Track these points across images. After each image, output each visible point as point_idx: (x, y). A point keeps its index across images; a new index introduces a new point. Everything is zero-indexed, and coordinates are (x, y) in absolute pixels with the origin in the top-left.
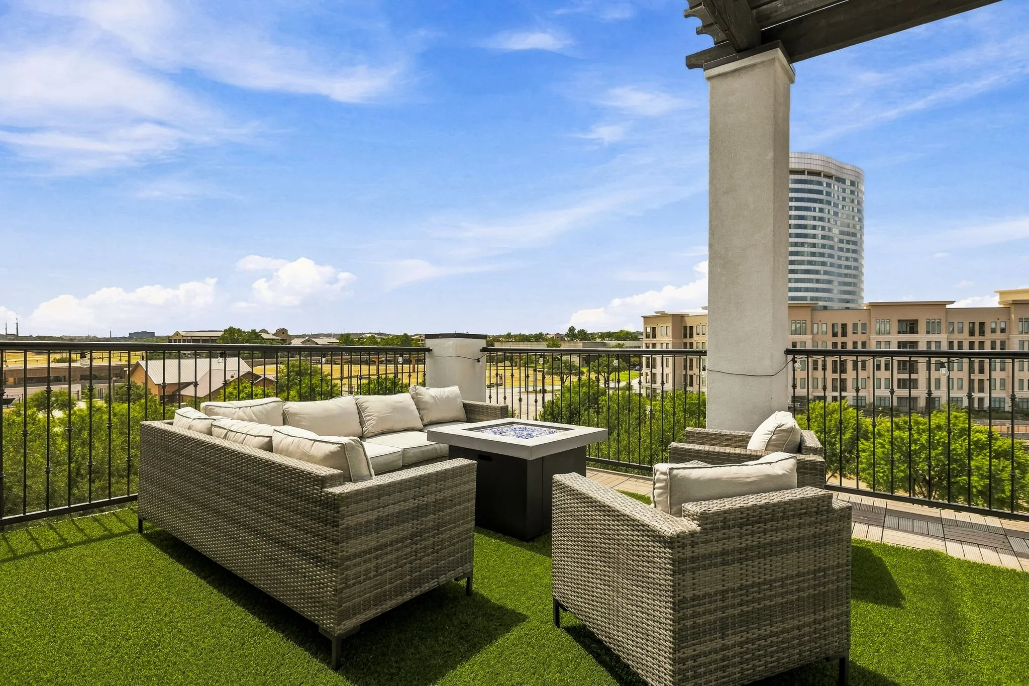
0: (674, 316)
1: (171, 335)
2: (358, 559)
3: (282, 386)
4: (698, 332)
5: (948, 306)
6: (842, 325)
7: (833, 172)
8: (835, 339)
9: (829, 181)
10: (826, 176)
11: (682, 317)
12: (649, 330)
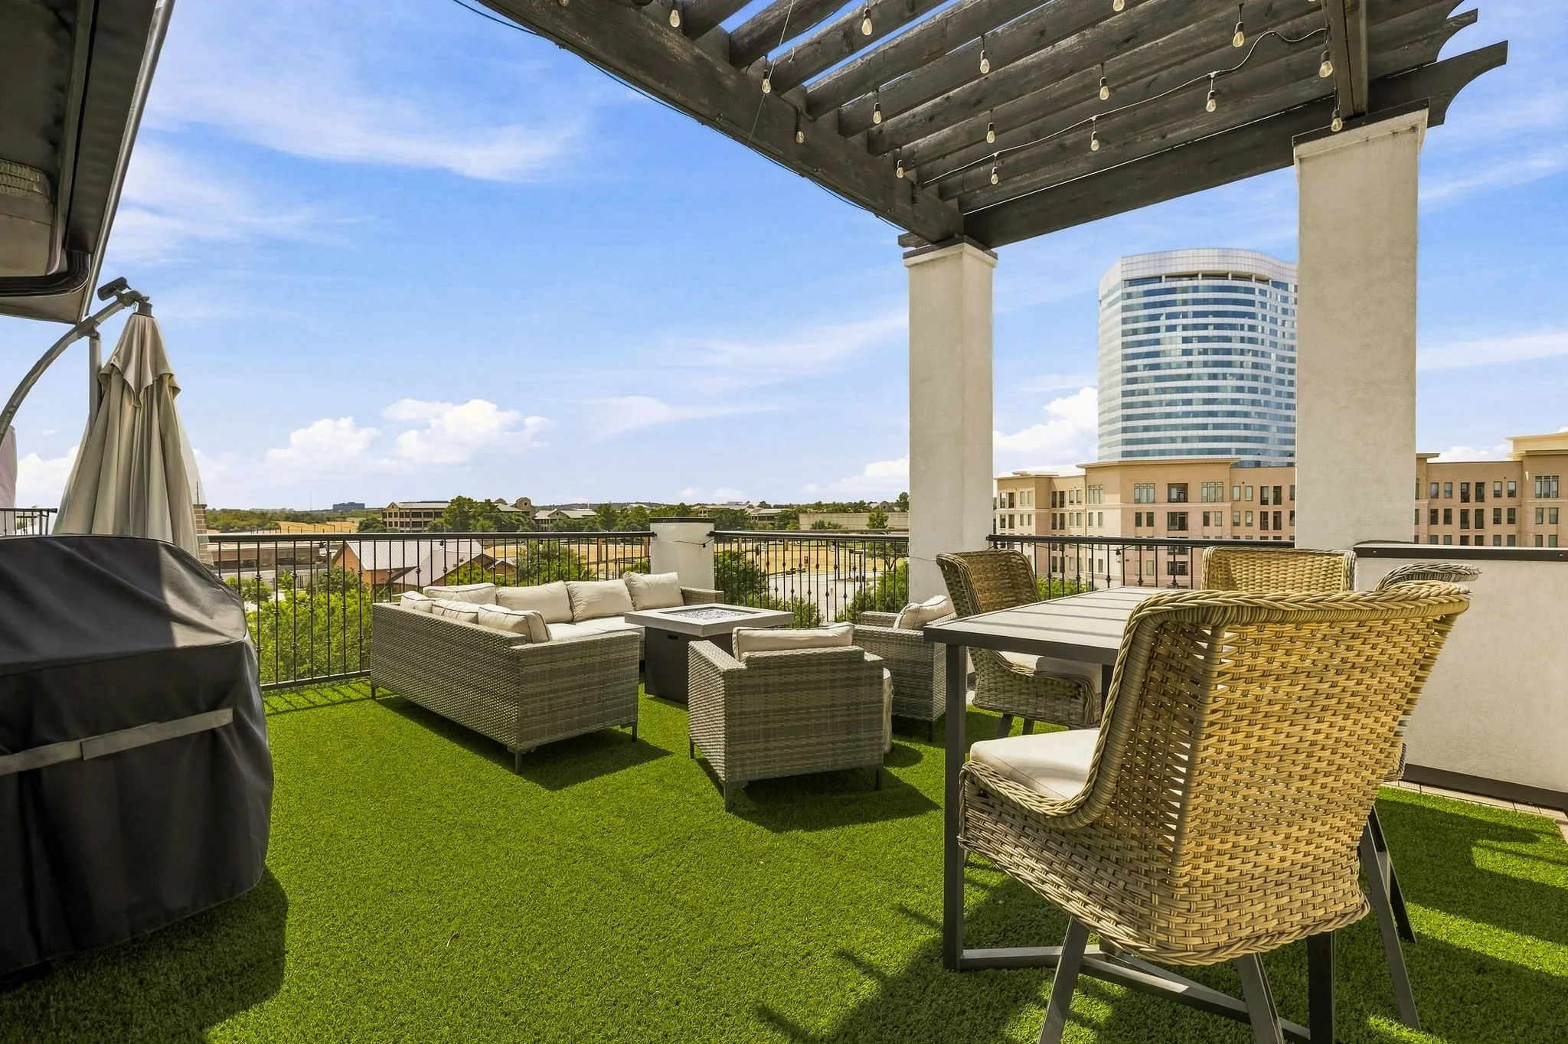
0: (1038, 477)
1: (385, 507)
2: (535, 698)
3: (523, 572)
4: (1072, 499)
5: (1429, 461)
6: (1275, 488)
7: (1268, 274)
8: (1264, 508)
9: (1264, 287)
10: (1259, 280)
11: (1050, 479)
12: (1004, 496)
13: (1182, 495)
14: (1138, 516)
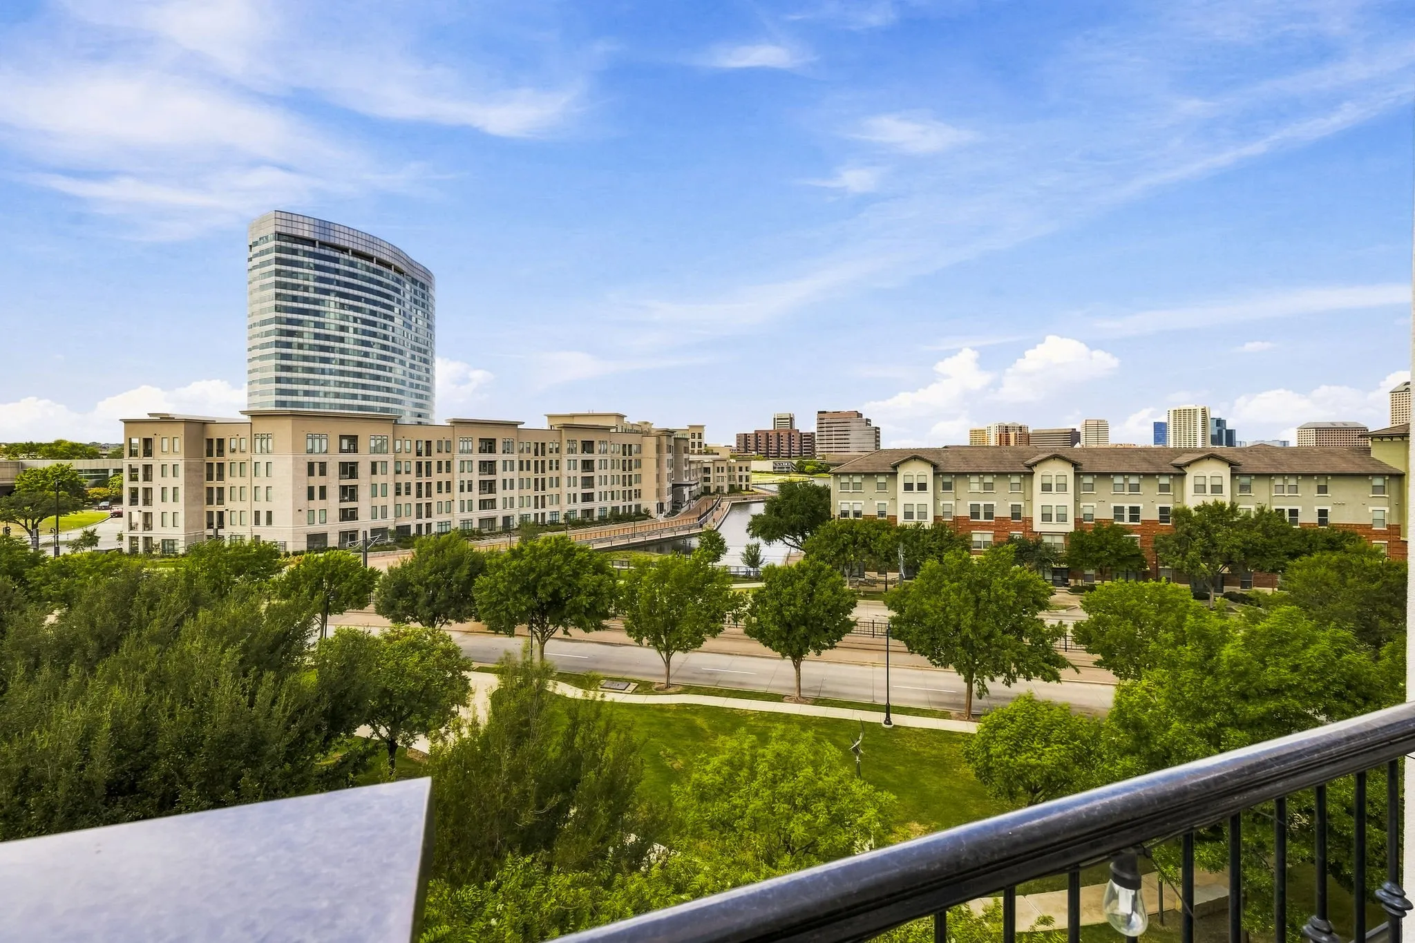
0: (187, 422)
4: (233, 447)
5: (519, 427)
6: (428, 442)
7: (403, 268)
8: (419, 459)
9: (400, 277)
10: (397, 271)
11: (204, 424)
12: (135, 441)
13: (352, 446)
14: (311, 466)
